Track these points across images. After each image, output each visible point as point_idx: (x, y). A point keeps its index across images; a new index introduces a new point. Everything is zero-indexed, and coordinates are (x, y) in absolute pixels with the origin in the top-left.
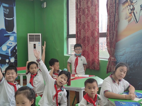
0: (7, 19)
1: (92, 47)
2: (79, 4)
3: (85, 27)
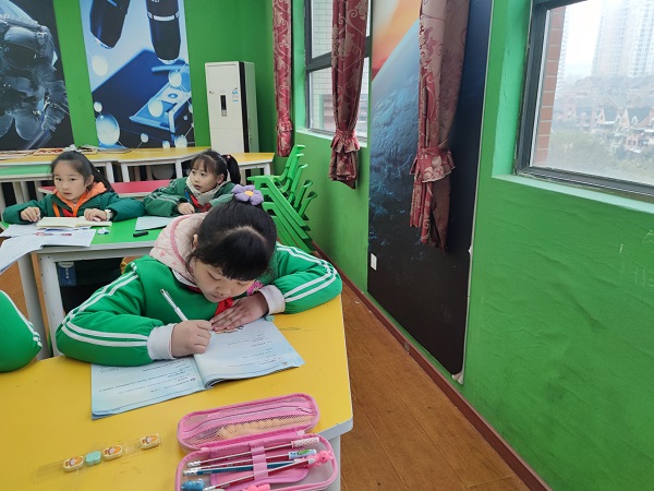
0: (156, 18)
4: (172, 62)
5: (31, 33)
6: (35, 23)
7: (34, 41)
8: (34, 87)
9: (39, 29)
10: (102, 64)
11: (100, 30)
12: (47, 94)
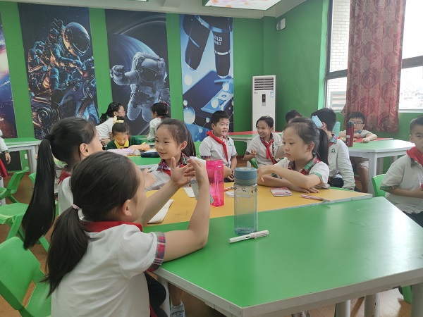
0: (219, 53)
1: (383, 89)
2: (357, 8)
3: (369, 50)
4: (225, 77)
5: (155, 62)
6: (157, 57)
7: (156, 67)
8: (154, 92)
9: (159, 60)
10: (190, 78)
11: (190, 60)
12: (160, 95)
